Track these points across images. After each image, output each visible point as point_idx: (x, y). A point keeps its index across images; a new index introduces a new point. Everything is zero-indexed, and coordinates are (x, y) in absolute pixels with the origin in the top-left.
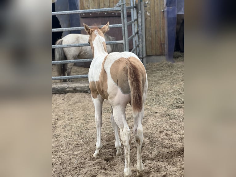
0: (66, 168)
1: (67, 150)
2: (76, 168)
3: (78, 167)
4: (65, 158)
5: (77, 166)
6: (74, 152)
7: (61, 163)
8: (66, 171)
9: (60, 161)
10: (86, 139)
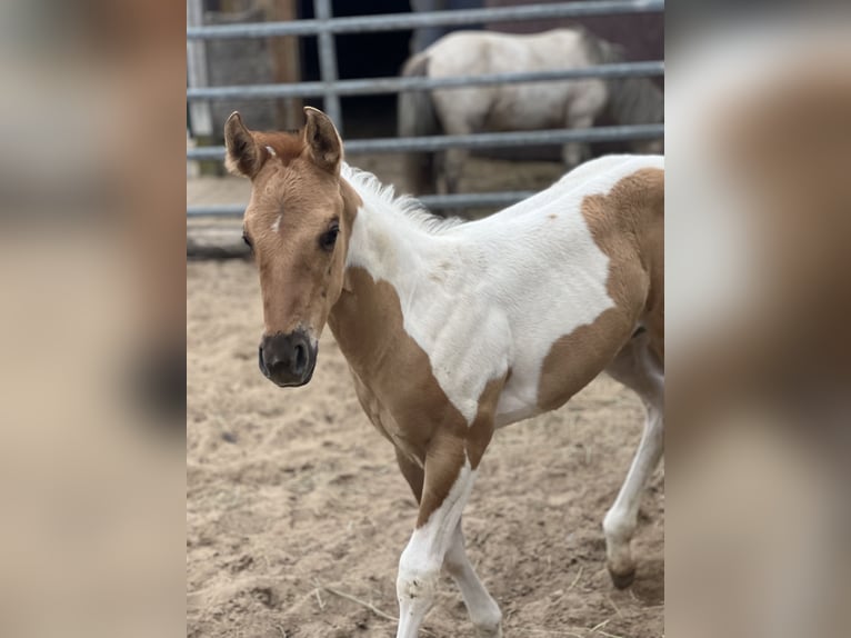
0: (535, 560)
1: (519, 487)
2: (574, 561)
3: (582, 557)
4: (520, 517)
5: (577, 552)
6: (547, 494)
7: (508, 538)
8: (537, 572)
9: (506, 527)
10: (580, 446)
